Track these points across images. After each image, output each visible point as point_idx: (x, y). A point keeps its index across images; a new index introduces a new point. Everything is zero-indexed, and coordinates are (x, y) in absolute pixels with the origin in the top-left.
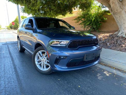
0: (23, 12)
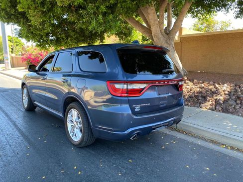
0: (17, 36)
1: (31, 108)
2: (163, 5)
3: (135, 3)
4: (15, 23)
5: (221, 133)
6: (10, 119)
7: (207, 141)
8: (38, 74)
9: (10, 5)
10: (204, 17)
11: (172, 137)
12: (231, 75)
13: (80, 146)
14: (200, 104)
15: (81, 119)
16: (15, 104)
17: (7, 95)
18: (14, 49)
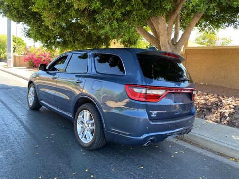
0: (26, 35)
1: (36, 107)
2: (172, 17)
3: (150, 11)
4: (25, 23)
5: (230, 146)
6: (15, 116)
7: (215, 153)
8: (48, 73)
9: (23, 4)
10: (211, 31)
11: (181, 147)
12: (235, 89)
13: (90, 149)
14: (205, 116)
15: (93, 121)
16: (19, 101)
17: (10, 92)
18: (17, 48)
